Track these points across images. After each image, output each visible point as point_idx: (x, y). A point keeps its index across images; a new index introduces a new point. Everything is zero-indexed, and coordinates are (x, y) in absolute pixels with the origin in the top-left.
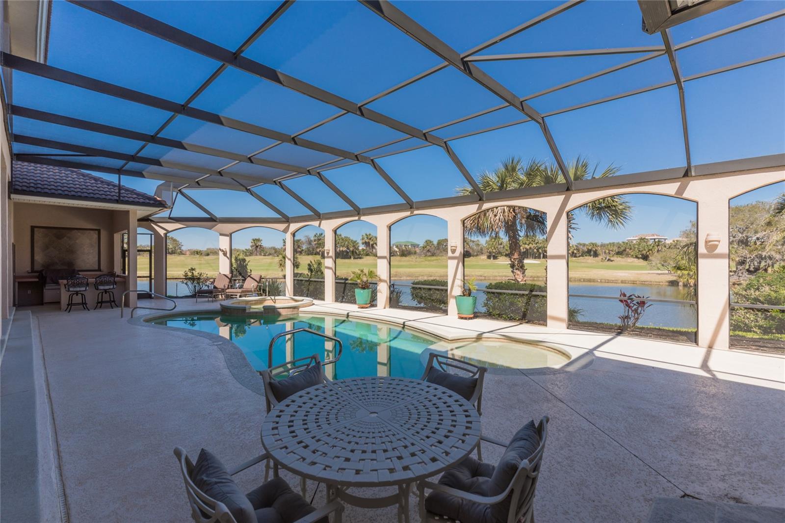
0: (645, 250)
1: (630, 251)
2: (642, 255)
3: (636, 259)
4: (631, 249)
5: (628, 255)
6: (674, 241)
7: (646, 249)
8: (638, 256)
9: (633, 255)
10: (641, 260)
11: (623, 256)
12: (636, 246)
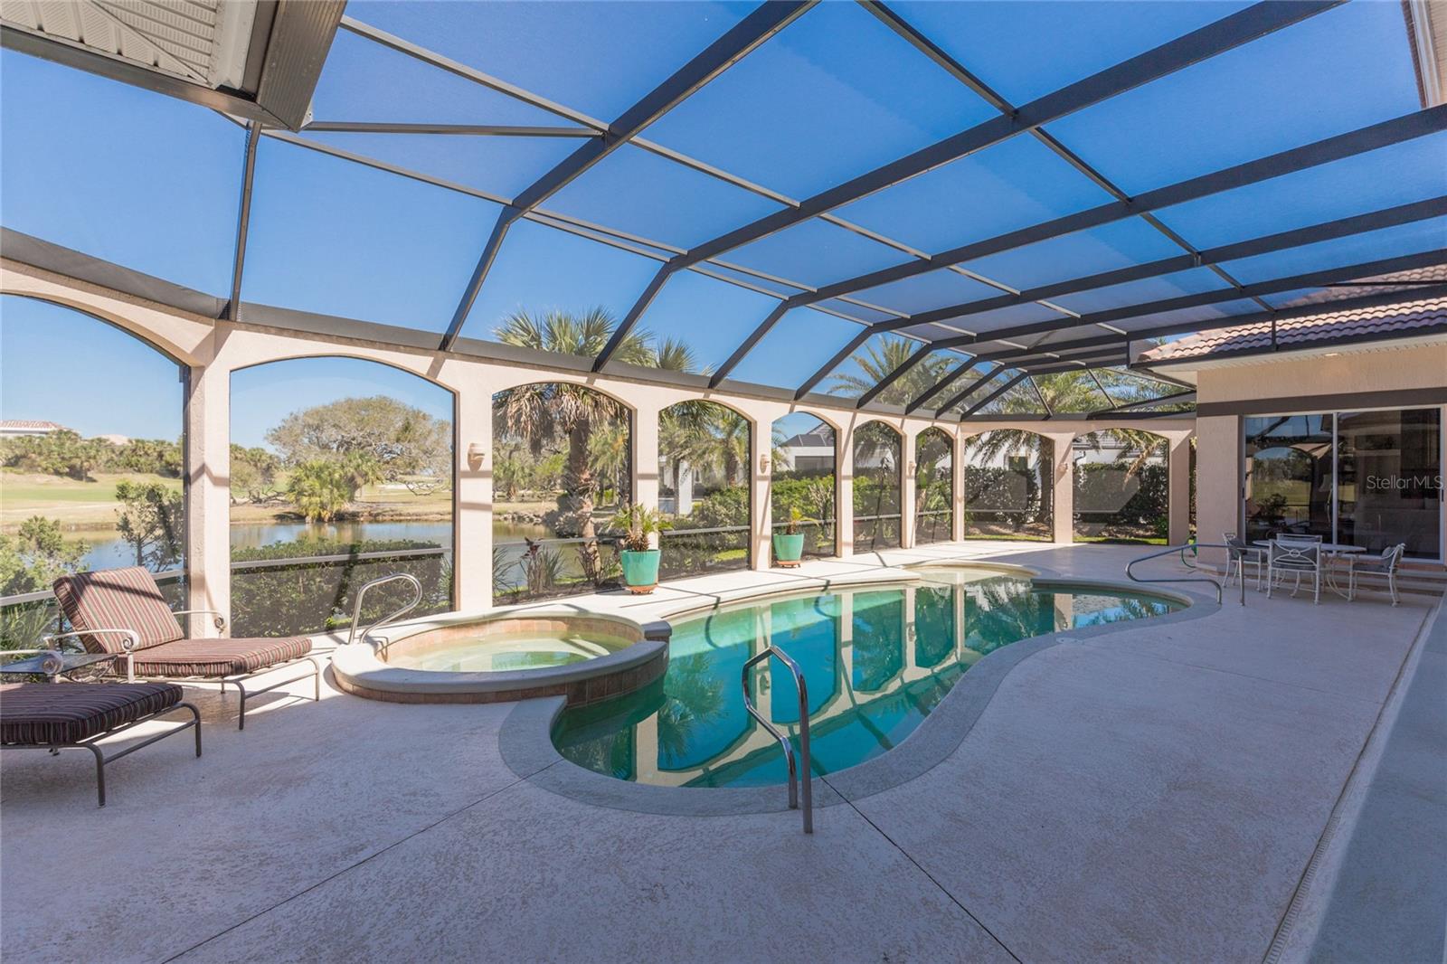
0: (77, 457)
1: (38, 459)
2: (72, 467)
3: (55, 478)
4: (40, 454)
5: (32, 467)
6: (130, 441)
7: (80, 454)
8: (61, 470)
9: (46, 469)
10: (68, 480)
11: (22, 470)
12: (54, 448)
